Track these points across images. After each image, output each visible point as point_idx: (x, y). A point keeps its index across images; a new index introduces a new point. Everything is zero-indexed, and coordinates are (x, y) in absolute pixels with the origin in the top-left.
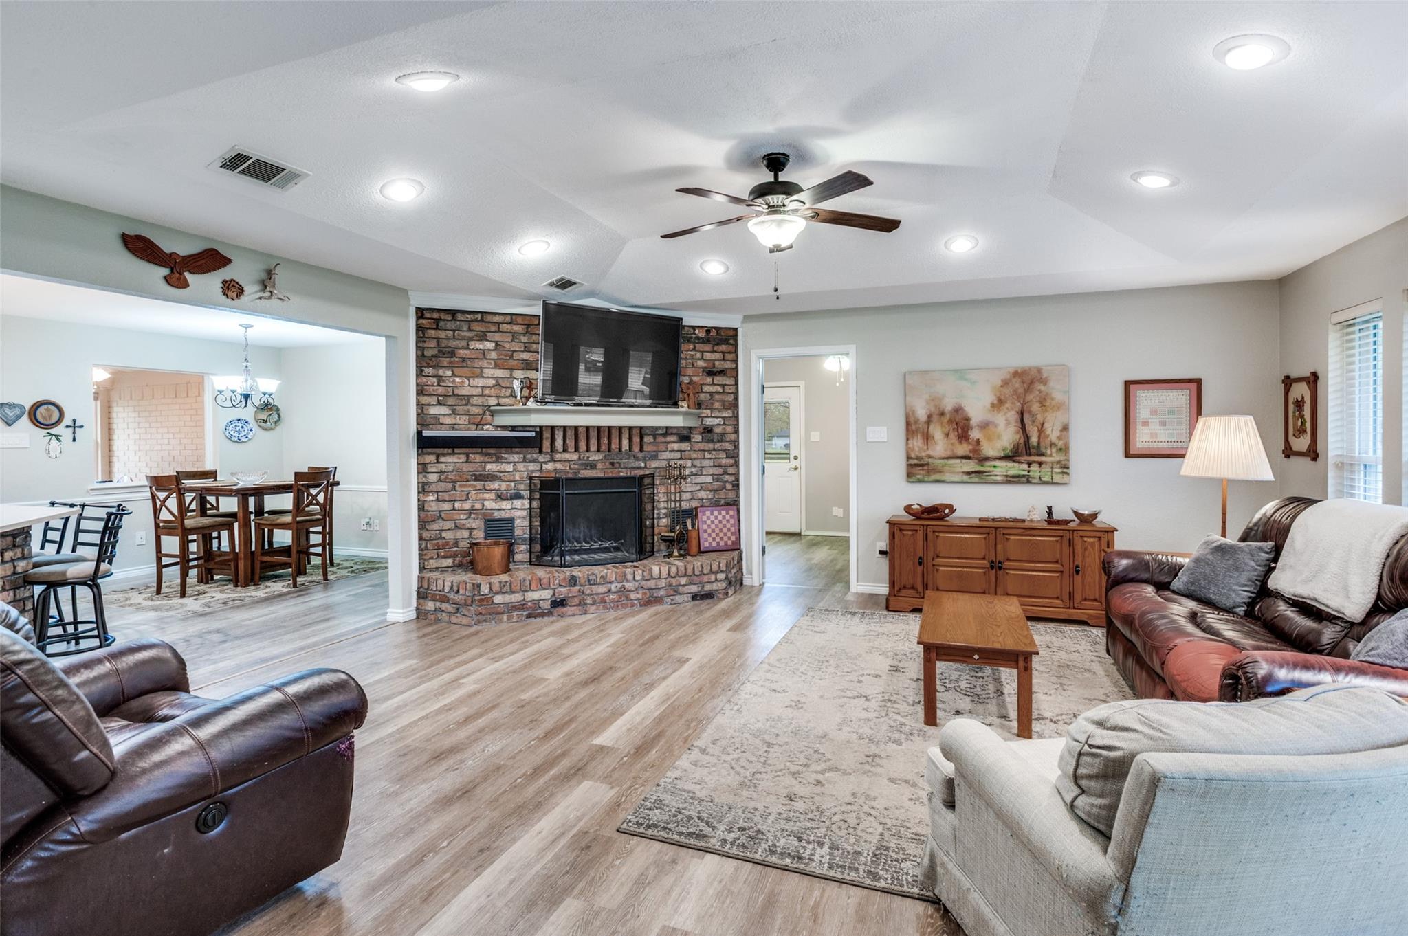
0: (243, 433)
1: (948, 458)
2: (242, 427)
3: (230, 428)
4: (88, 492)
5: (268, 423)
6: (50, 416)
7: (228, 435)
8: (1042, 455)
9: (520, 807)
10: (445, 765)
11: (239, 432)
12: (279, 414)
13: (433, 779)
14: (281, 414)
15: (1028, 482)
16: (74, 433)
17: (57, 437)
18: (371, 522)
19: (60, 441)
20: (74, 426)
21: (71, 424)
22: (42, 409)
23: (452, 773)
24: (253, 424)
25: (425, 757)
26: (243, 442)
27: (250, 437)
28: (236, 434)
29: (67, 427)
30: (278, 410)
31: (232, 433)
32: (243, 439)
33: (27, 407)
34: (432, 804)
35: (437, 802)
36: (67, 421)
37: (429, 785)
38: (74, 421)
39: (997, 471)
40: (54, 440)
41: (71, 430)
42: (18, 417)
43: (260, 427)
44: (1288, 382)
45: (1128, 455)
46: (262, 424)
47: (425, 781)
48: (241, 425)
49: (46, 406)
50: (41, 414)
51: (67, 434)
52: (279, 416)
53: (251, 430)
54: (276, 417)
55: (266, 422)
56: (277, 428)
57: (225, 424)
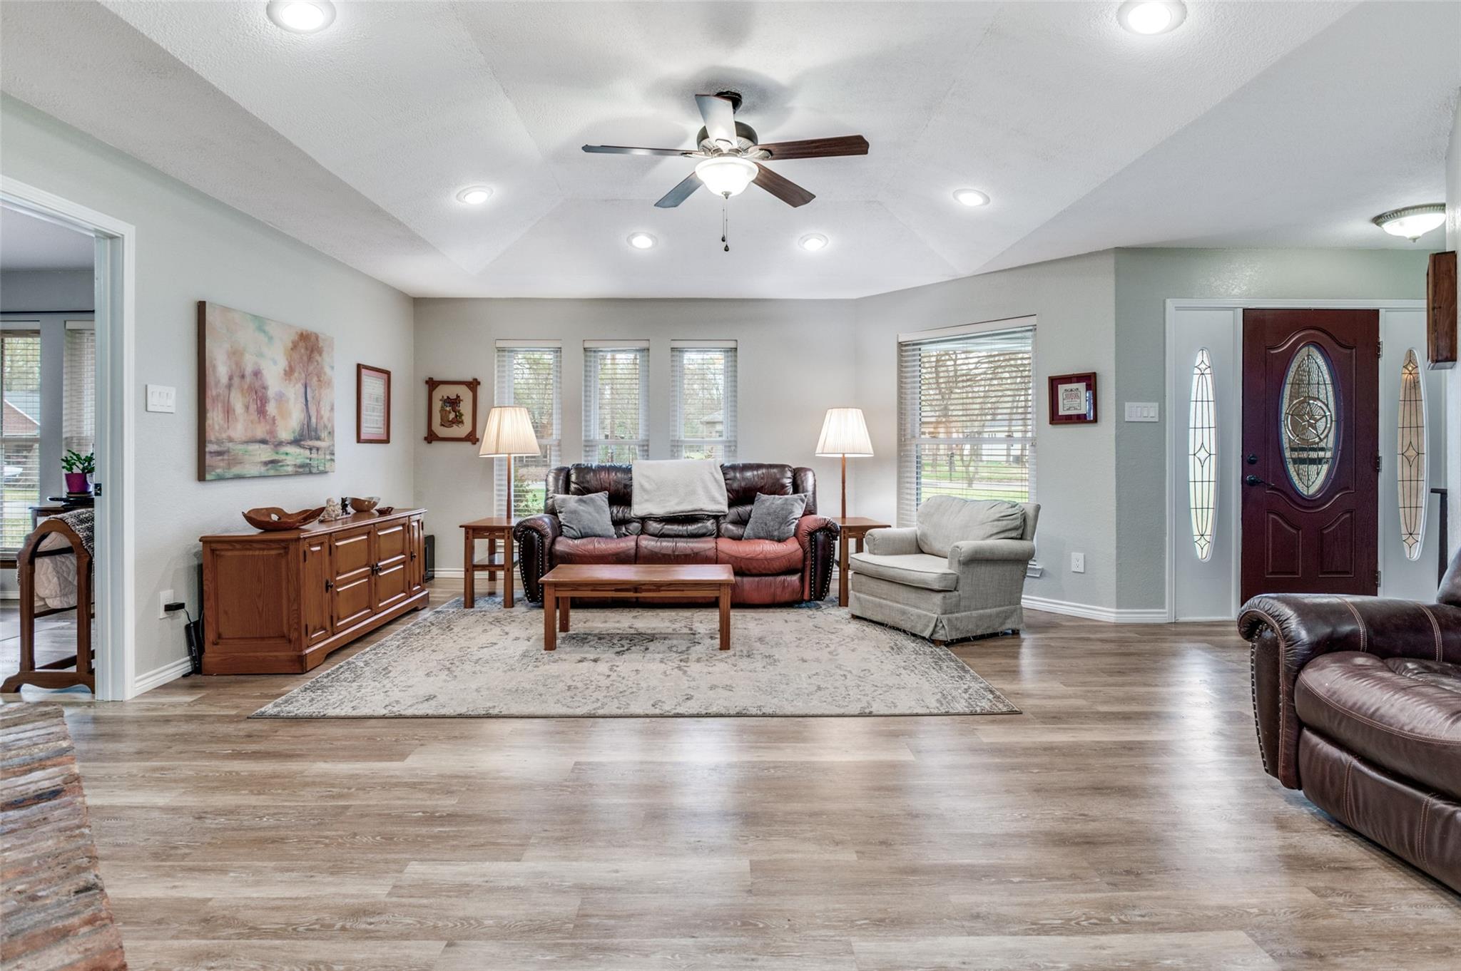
1: (247, 442)
8: (318, 439)
9: (1064, 755)
10: (1090, 827)
13: (1118, 819)
15: (311, 473)
23: (1090, 813)
25: (1104, 852)
34: (1143, 797)
35: (1136, 796)
37: (1129, 816)
39: (290, 460)
44: (432, 384)
45: (359, 440)
47: (1131, 822)
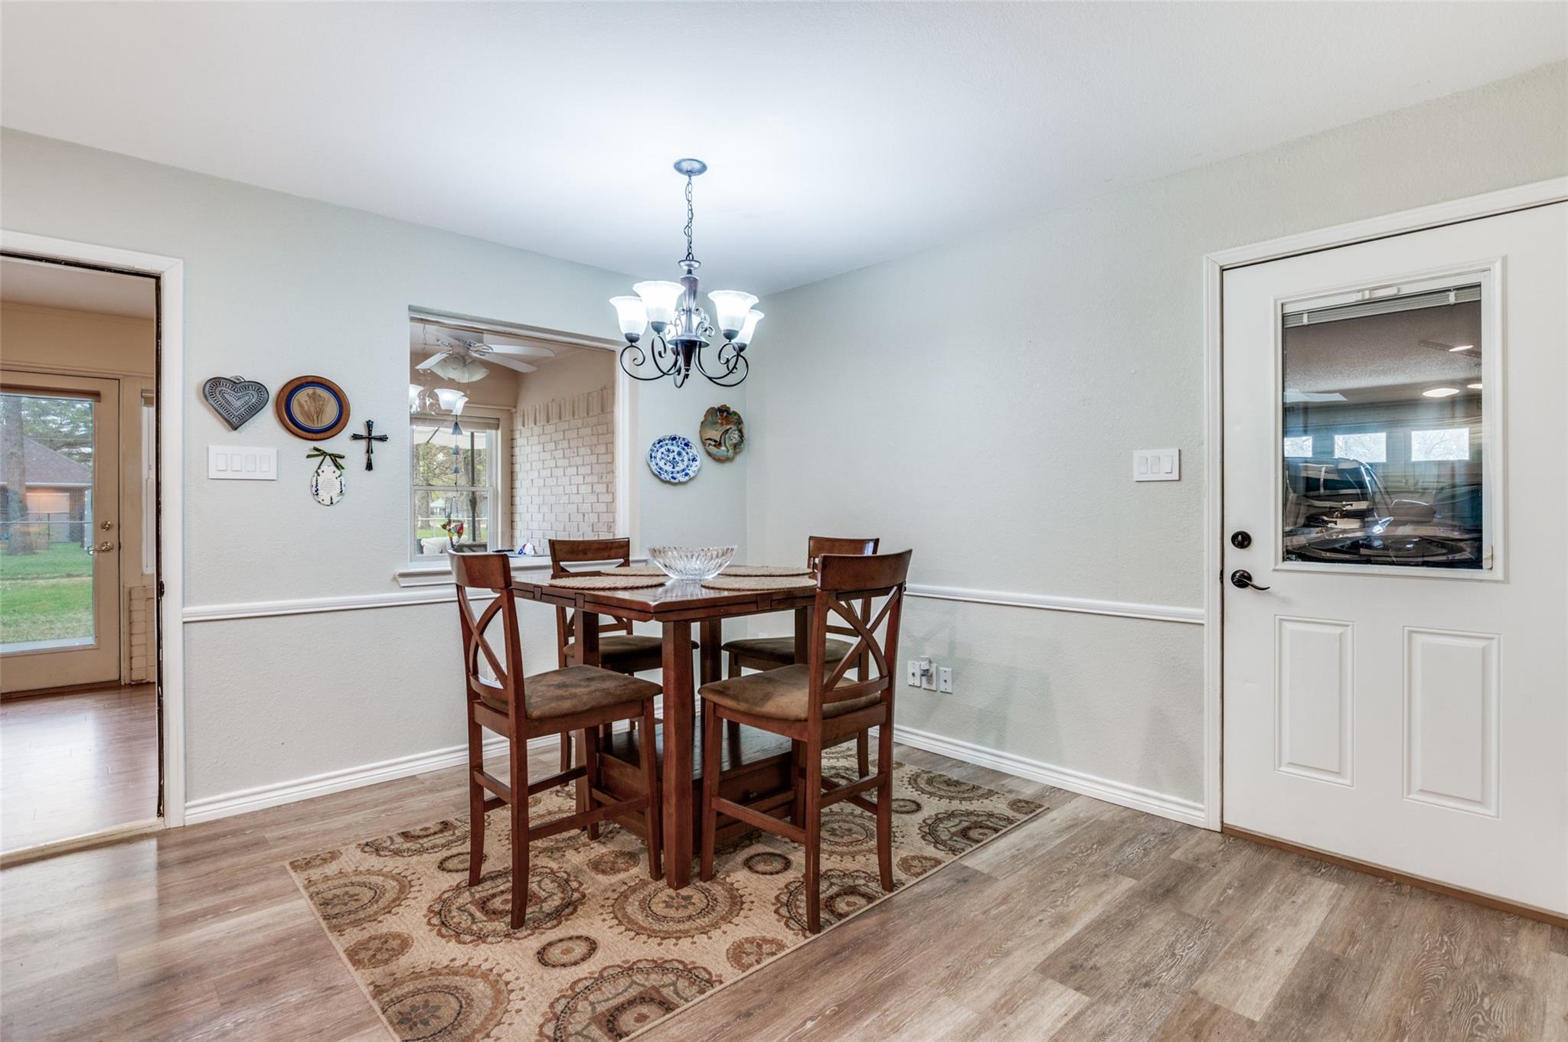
0: (681, 466)
2: (679, 454)
3: (659, 455)
4: (395, 579)
5: (723, 448)
6: (320, 412)
7: (654, 468)
11: (674, 463)
12: (740, 431)
14: (745, 431)
16: (369, 451)
17: (336, 459)
18: (933, 670)
19: (338, 466)
20: (369, 437)
21: (363, 432)
22: (302, 396)
24: (697, 449)
26: (680, 483)
27: (692, 474)
28: (669, 468)
29: (356, 437)
30: (739, 422)
31: (662, 464)
32: (681, 478)
33: (274, 389)
36: (355, 425)
38: (369, 425)
40: (328, 466)
41: (363, 444)
42: (254, 410)
43: (709, 454)
46: (713, 449)
48: (676, 449)
49: (310, 390)
50: (301, 406)
51: (354, 453)
52: (742, 436)
53: (694, 460)
54: (736, 436)
55: (718, 444)
56: (739, 459)
57: (650, 446)
